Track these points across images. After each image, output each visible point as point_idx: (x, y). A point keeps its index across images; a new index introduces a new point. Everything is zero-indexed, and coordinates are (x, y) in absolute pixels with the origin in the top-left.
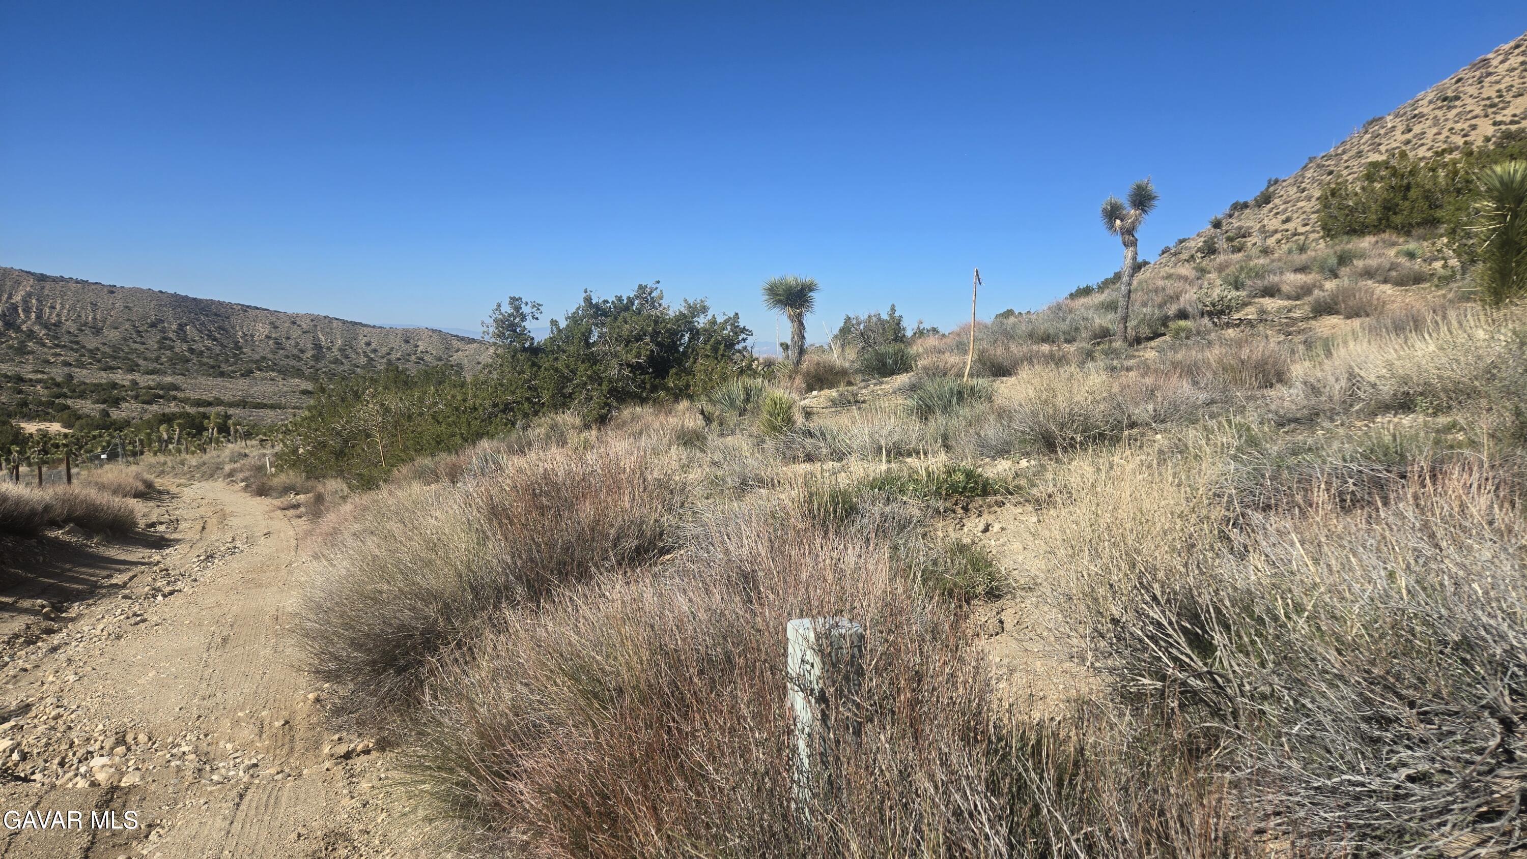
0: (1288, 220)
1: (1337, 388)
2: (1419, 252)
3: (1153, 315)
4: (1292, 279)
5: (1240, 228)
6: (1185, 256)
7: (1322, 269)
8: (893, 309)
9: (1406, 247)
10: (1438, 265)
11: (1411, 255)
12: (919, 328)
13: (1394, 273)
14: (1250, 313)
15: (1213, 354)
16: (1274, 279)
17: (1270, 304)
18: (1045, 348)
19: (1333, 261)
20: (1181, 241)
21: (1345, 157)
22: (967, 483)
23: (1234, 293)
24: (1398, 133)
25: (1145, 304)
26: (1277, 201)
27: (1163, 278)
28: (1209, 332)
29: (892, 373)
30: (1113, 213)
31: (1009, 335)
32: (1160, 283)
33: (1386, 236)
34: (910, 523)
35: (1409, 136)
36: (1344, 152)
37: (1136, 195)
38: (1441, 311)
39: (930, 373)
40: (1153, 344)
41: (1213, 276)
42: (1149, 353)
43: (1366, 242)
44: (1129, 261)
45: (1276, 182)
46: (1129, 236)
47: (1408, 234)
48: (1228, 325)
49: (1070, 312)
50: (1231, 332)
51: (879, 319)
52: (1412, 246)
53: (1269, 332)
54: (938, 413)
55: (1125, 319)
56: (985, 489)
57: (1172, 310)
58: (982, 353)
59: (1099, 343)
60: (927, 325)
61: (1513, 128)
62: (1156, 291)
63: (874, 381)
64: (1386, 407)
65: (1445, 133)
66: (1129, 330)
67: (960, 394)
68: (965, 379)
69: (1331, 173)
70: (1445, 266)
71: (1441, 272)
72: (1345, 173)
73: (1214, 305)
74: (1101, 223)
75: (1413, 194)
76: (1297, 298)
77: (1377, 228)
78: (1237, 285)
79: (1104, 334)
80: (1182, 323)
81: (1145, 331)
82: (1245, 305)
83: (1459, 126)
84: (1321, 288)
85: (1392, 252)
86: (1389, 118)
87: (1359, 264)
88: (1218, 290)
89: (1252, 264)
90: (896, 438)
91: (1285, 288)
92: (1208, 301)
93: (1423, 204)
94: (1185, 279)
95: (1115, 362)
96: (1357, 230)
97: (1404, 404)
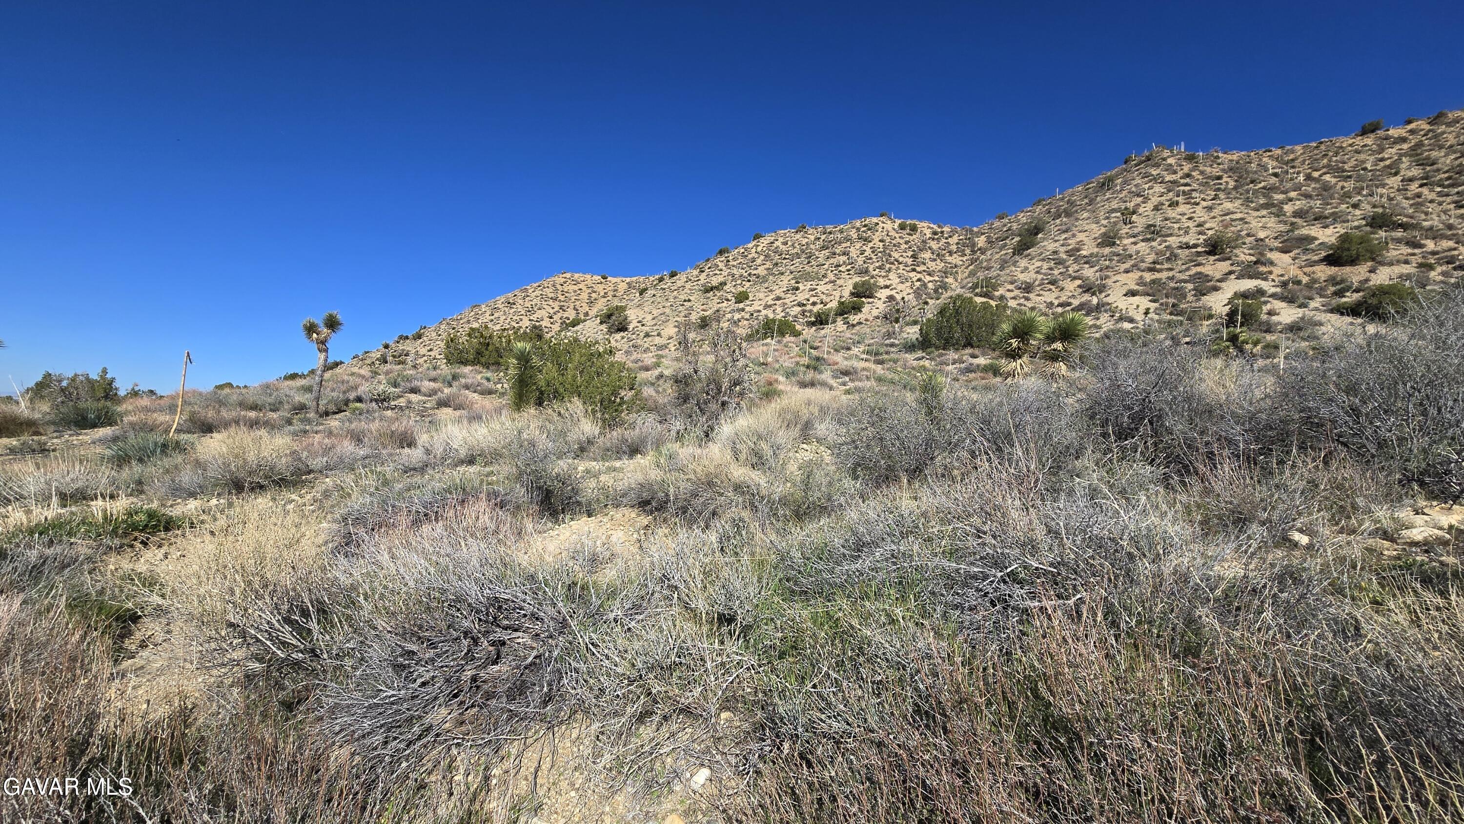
0: (431, 350)
1: (439, 451)
2: (492, 378)
3: (339, 397)
4: (427, 385)
5: (403, 350)
6: (368, 361)
7: (444, 382)
8: (105, 371)
9: (485, 375)
10: (499, 386)
11: (488, 380)
12: (133, 389)
13: (479, 388)
14: (402, 402)
15: (374, 426)
16: (416, 383)
17: (414, 397)
18: (252, 414)
19: (450, 377)
20: (366, 353)
21: (461, 322)
22: (149, 522)
23: (393, 389)
24: (487, 314)
25: (333, 390)
26: (425, 338)
27: (348, 375)
28: (374, 411)
29: (94, 426)
30: (311, 329)
31: (222, 403)
32: (346, 378)
33: (477, 367)
34: (76, 561)
35: (492, 317)
36: (461, 319)
37: (328, 320)
38: (498, 411)
39: (137, 427)
40: (337, 416)
41: (382, 377)
42: (334, 423)
43: (467, 369)
44: (321, 361)
45: (425, 328)
46: (322, 345)
47: (488, 368)
48: (387, 408)
49: (277, 389)
50: (389, 413)
51: (87, 379)
52: (489, 374)
53: (412, 415)
54: (134, 463)
55: (317, 399)
56: (169, 525)
57: (352, 396)
58: (193, 414)
59: (297, 414)
60: (143, 387)
61: (537, 324)
62: (343, 382)
63: (69, 432)
64: (462, 462)
65: (509, 320)
66: (321, 407)
67: (165, 446)
68: (171, 435)
69: (454, 329)
70: (502, 387)
71: (501, 390)
72: (461, 330)
73: (379, 395)
74: (303, 334)
75: (490, 348)
76: (430, 396)
77: (473, 363)
78: (395, 385)
79: (301, 408)
80: (358, 405)
81: (332, 408)
82: (399, 397)
83: (515, 318)
84: (442, 392)
85: (479, 377)
86: (483, 306)
87: (463, 381)
88: (382, 386)
89: (405, 373)
90: (80, 484)
91: (423, 390)
92: (375, 392)
93: (495, 354)
94: (363, 377)
95: (307, 427)
96: (465, 363)
97: (471, 461)
